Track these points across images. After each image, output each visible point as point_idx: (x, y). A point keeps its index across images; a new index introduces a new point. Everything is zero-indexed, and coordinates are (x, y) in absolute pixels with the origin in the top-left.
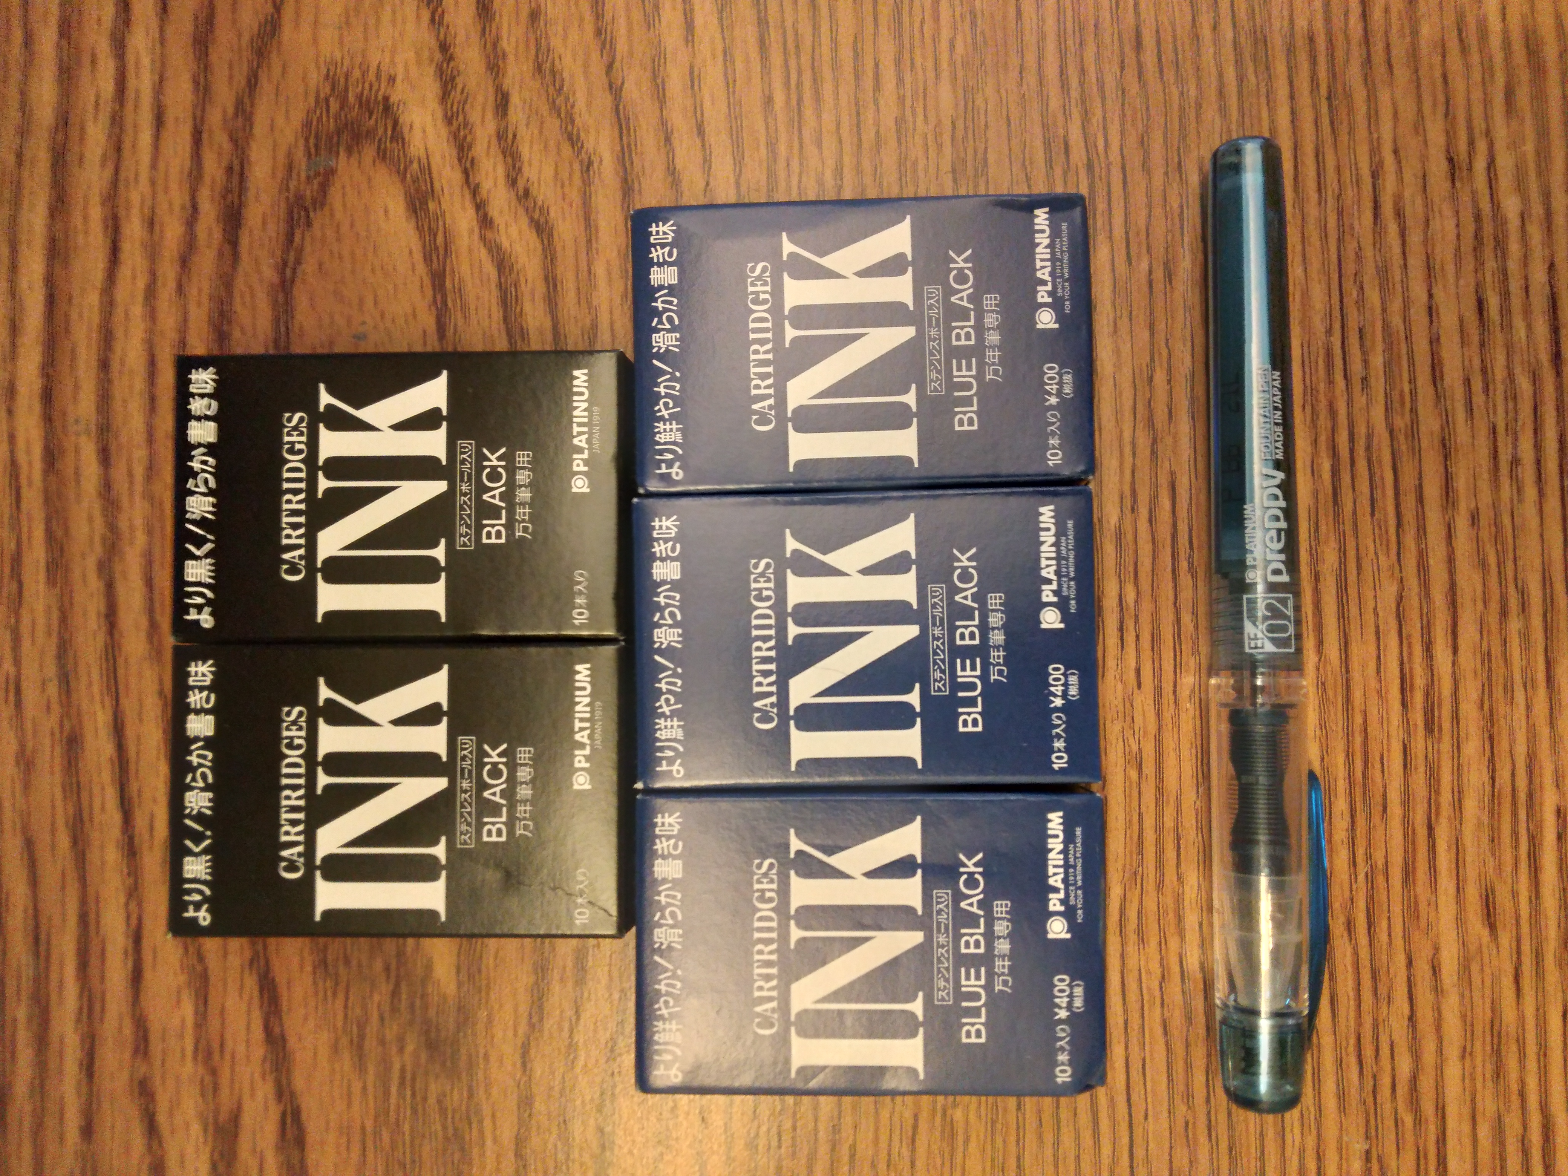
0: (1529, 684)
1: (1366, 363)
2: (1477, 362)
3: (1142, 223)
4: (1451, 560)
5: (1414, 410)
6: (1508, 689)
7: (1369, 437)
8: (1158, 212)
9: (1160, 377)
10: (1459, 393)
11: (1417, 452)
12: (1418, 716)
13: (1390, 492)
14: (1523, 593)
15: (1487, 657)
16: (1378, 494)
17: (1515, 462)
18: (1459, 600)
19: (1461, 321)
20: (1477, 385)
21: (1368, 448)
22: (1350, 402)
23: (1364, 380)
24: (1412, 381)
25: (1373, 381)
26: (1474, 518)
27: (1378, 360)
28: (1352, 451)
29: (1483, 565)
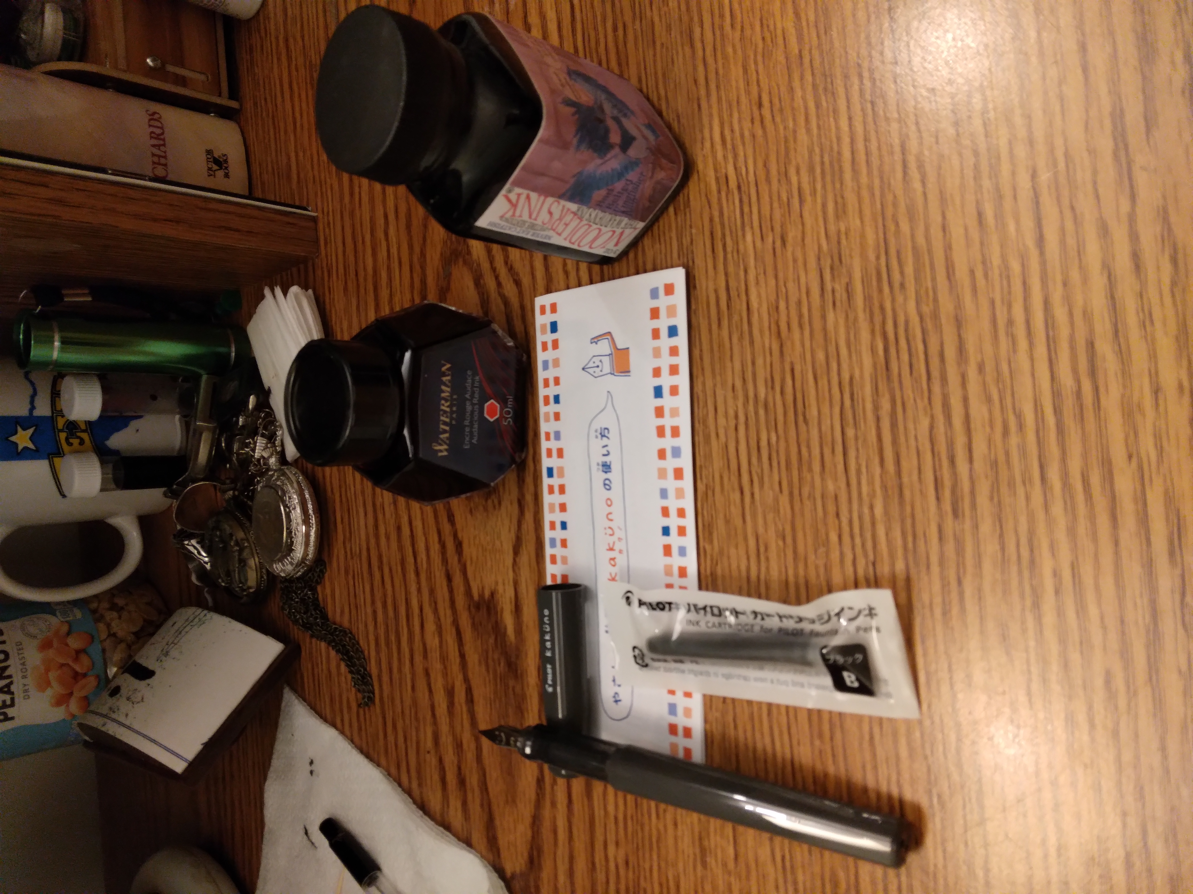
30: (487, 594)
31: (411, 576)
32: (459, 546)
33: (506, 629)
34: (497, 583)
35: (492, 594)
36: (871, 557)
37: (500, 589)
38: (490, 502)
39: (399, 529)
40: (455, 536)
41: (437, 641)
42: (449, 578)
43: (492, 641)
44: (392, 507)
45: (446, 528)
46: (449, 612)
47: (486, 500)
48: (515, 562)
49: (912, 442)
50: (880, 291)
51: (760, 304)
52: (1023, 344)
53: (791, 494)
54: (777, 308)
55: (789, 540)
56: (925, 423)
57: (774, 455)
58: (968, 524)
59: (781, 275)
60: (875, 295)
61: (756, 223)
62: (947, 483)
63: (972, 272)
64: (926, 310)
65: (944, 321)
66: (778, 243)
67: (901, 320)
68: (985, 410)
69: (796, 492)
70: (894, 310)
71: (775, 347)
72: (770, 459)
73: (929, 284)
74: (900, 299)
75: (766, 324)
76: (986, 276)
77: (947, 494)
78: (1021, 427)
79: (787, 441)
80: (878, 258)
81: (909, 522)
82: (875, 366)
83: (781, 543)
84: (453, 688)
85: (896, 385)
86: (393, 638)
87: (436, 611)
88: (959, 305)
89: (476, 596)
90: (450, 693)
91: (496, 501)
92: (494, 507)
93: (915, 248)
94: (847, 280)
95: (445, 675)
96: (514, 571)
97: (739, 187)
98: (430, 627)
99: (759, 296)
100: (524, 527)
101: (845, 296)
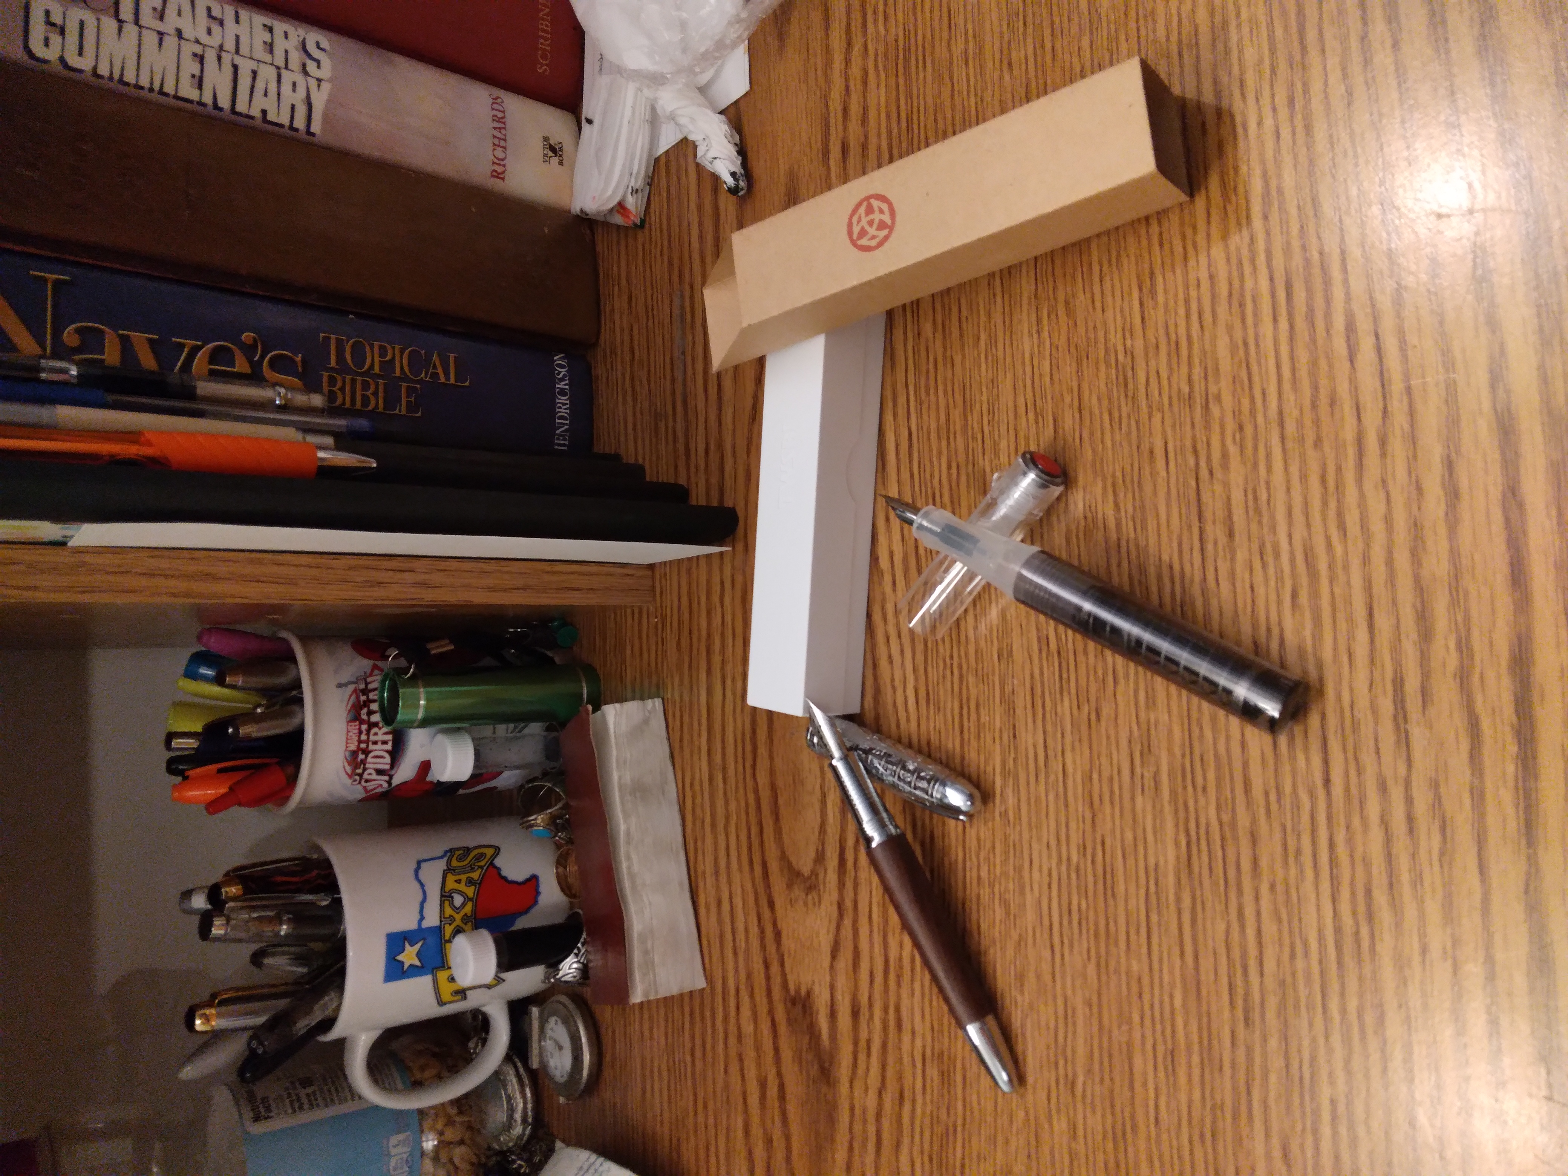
0: (1310, 1007)
1: (1205, 777)
2: (1272, 782)
3: (1084, 685)
4: (1258, 914)
5: (1234, 811)
6: (1297, 1006)
7: (1208, 825)
8: (1092, 678)
9: (1095, 776)
10: (1262, 802)
11: (1236, 838)
12: (1240, 1013)
13: (1220, 861)
14: (1306, 944)
15: (1282, 983)
16: (1214, 864)
17: (1298, 852)
18: (1264, 941)
19: (1263, 753)
20: (1273, 797)
21: (1207, 833)
22: (1196, 802)
23: (1204, 788)
24: (1233, 790)
25: (1209, 789)
26: (1272, 887)
27: (1211, 775)
28: (1198, 834)
29: (1279, 920)
30: (803, 992)
31: (729, 954)
32: (778, 935)
33: (820, 1031)
34: (813, 982)
35: (809, 993)
36: (1170, 1046)
37: (816, 989)
38: (810, 897)
39: (719, 903)
40: (775, 924)
41: (752, 1027)
42: (767, 967)
43: (806, 1040)
44: (714, 878)
45: (766, 914)
46: (765, 1000)
47: (807, 894)
48: (832, 967)
49: (1210, 942)
50: (1185, 788)
51: (1075, 769)
52: (1309, 874)
53: (1098, 964)
54: (1091, 778)
55: (1095, 1009)
56: (1222, 927)
57: (1084, 922)
58: (1257, 1036)
59: (1095, 747)
60: (1180, 790)
61: (1073, 691)
62: (1240, 991)
63: (1267, 794)
64: (1226, 818)
65: (1241, 833)
66: (1093, 716)
67: (1203, 821)
68: (1275, 928)
69: (1103, 964)
70: (1197, 812)
71: (1088, 815)
72: (1080, 924)
73: (1229, 796)
74: (1202, 801)
75: (1080, 791)
76: (1279, 801)
77: (1239, 1002)
78: (1306, 954)
79: (1096, 911)
80: (1183, 756)
81: (1205, 1020)
82: (1178, 858)
83: (1087, 1011)
84: (766, 1080)
85: (1196, 883)
86: (708, 1014)
87: (752, 996)
88: (1254, 822)
89: (792, 992)
90: (763, 1085)
91: (816, 900)
92: (814, 904)
93: (1217, 756)
94: (1154, 769)
95: (759, 1065)
96: (831, 975)
97: (1059, 653)
98: (746, 1011)
99: (1074, 762)
100: (843, 932)
101: (1152, 784)
